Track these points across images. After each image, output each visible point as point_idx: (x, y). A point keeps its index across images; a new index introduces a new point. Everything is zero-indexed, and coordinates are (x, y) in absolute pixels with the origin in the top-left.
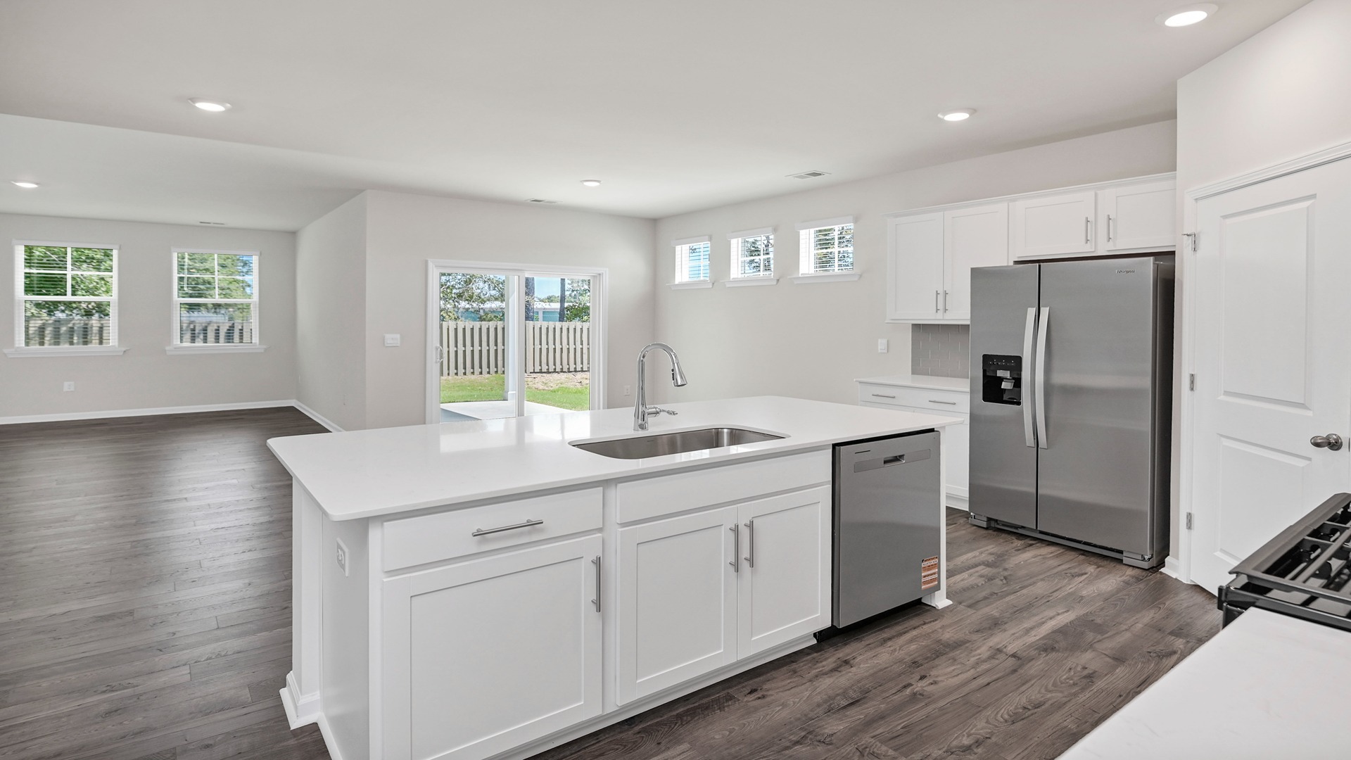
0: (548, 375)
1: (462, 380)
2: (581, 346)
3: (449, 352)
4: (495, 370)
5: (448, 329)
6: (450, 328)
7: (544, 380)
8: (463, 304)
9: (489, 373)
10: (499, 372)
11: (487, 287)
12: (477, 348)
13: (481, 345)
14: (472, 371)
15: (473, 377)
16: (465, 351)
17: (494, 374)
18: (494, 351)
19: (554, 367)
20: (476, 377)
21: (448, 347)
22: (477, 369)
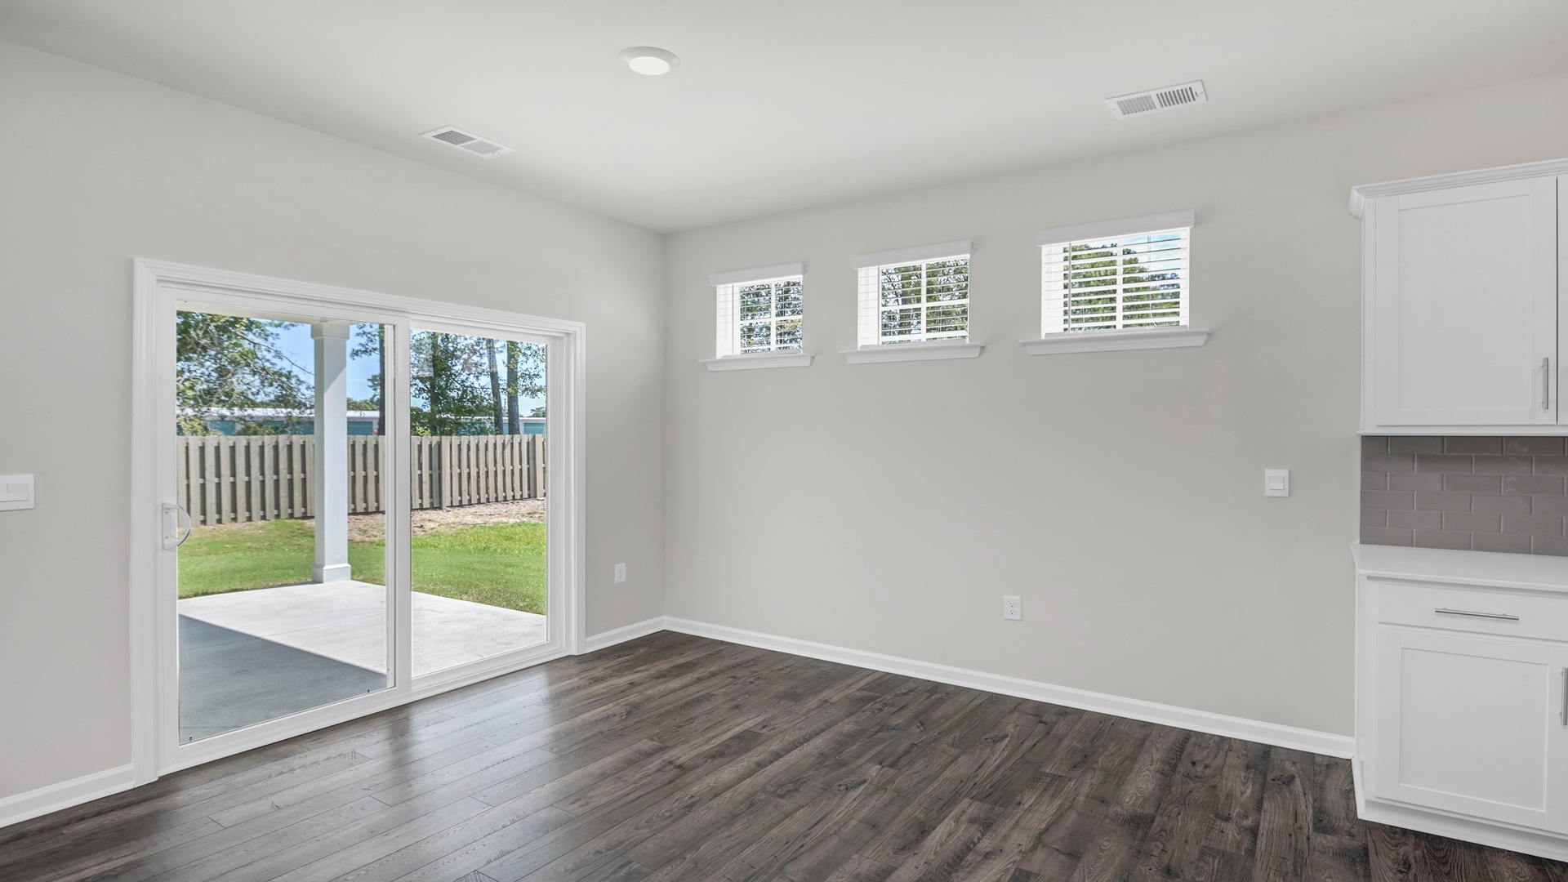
0: (367, 517)
1: (215, 533)
2: (419, 472)
3: (188, 486)
4: (276, 512)
5: (187, 448)
6: (191, 447)
7: (361, 526)
8: (216, 410)
9: (264, 518)
10: (282, 517)
11: (257, 383)
12: (241, 478)
13: (248, 474)
14: (233, 515)
15: (235, 526)
16: (219, 485)
17: (273, 520)
18: (286, 482)
19: (376, 505)
20: (241, 525)
21: (188, 477)
22: (242, 512)
